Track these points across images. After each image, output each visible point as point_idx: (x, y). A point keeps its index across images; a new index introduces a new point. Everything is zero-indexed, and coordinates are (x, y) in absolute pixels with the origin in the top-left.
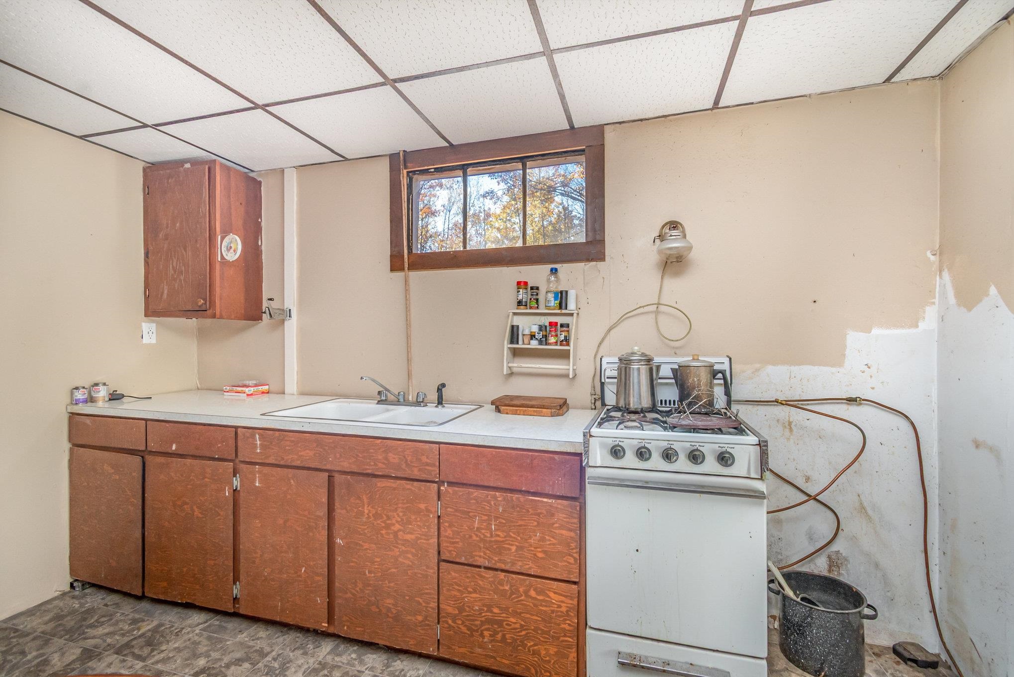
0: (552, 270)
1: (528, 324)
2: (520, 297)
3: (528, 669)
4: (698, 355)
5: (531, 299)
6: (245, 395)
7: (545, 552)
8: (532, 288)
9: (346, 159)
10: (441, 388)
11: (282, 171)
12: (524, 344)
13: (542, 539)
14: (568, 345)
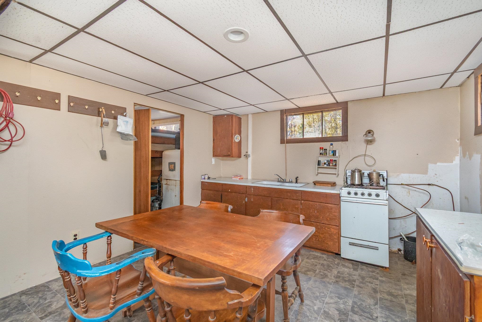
0: (331, 144)
1: (323, 160)
2: (321, 152)
3: (325, 248)
4: (375, 170)
5: (324, 153)
6: (238, 179)
7: (329, 218)
8: (325, 149)
9: (267, 111)
10: (297, 178)
11: (248, 115)
12: (322, 166)
13: (329, 215)
14: (336, 166)
